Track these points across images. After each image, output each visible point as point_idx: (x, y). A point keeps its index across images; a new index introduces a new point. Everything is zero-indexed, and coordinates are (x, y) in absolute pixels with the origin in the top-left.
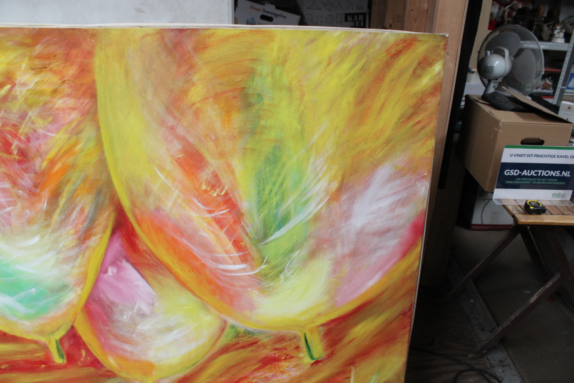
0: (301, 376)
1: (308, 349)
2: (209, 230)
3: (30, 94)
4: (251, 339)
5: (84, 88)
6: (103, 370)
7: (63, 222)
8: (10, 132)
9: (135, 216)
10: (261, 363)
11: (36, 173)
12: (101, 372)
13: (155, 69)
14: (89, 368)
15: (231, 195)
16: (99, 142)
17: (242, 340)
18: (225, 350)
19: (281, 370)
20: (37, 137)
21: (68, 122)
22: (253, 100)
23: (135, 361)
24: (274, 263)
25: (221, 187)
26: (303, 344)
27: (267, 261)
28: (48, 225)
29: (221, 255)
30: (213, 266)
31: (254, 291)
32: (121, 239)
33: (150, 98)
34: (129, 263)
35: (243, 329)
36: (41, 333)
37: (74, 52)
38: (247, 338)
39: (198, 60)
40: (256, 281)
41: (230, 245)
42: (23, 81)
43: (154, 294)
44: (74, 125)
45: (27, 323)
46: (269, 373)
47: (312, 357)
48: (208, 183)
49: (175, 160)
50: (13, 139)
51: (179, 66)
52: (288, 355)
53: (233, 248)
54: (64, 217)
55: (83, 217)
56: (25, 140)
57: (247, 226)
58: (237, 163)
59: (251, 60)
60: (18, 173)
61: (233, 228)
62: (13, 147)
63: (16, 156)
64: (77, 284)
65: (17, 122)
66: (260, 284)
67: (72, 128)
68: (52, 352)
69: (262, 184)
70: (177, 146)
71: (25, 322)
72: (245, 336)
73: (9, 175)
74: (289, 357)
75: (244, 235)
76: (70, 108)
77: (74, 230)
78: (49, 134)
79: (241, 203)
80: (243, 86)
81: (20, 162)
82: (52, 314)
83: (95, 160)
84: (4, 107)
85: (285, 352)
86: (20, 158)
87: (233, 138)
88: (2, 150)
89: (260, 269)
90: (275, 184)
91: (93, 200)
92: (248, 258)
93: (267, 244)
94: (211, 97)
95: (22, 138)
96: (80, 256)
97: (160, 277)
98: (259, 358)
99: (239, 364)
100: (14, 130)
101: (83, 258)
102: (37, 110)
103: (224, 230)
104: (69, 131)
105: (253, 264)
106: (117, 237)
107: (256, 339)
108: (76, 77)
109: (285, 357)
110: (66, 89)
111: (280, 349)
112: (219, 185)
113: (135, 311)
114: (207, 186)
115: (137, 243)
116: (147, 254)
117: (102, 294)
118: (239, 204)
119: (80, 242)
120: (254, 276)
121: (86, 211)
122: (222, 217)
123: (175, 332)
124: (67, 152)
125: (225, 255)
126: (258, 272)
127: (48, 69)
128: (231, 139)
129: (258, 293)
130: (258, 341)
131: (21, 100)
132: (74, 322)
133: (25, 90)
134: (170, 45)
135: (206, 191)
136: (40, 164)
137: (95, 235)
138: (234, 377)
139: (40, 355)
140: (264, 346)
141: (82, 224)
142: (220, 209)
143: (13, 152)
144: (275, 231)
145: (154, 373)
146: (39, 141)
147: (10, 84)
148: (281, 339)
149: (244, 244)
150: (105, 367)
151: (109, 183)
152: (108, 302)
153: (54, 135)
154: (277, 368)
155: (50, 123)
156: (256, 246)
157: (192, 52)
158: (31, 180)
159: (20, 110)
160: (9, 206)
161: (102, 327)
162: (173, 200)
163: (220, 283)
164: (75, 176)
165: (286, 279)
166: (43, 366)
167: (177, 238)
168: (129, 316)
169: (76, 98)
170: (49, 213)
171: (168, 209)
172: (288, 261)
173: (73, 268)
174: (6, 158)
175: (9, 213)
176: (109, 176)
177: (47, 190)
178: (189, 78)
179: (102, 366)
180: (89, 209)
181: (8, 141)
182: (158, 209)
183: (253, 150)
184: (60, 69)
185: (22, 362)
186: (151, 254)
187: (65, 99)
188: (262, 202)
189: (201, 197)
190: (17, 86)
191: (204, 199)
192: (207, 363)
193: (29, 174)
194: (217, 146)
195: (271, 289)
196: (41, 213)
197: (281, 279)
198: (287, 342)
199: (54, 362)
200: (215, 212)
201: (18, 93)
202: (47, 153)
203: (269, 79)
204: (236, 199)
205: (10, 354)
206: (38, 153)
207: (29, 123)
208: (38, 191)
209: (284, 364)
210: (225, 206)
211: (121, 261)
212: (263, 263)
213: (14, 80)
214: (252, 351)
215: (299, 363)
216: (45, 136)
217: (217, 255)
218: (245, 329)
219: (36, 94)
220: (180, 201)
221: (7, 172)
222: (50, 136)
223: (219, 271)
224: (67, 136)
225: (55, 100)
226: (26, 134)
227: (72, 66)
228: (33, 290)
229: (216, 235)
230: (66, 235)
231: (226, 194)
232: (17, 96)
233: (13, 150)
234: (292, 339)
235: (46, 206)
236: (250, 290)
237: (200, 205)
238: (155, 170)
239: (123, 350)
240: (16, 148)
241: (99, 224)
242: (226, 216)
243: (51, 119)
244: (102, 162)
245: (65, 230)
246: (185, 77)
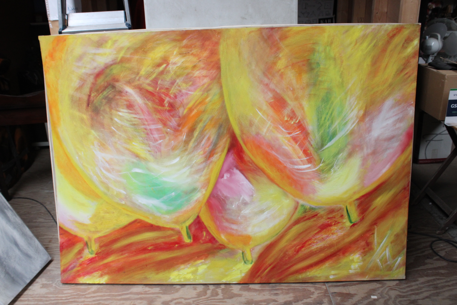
0: (344, 235)
1: (348, 216)
2: (289, 144)
3: (178, 69)
4: (313, 213)
5: (212, 64)
6: (217, 244)
7: (196, 148)
8: (164, 93)
9: (243, 140)
10: (320, 228)
11: (179, 117)
12: (215, 246)
13: (257, 51)
14: (207, 244)
15: (302, 122)
16: (222, 96)
17: (308, 214)
18: (297, 222)
19: (332, 232)
20: (181, 95)
21: (202, 84)
22: (314, 66)
23: (239, 236)
24: (327, 162)
25: (296, 118)
26: (345, 213)
27: (324, 161)
28: (186, 150)
29: (296, 160)
30: (291, 167)
31: (316, 181)
32: (234, 154)
33: (253, 67)
34: (238, 170)
35: (309, 207)
36: (177, 222)
37: (207, 43)
38: (311, 212)
39: (282, 45)
40: (317, 175)
41: (301, 153)
42: (174, 62)
43: (253, 189)
44: (206, 86)
45: (168, 217)
46: (325, 235)
47: (351, 222)
48: (288, 116)
49: (268, 103)
50: (166, 97)
51: (271, 48)
52: (336, 222)
53: (303, 155)
54: (196, 144)
55: (210, 142)
56: (173, 97)
57: (312, 140)
58: (305, 103)
59: (312, 43)
60: (167, 118)
61: (303, 142)
62: (165, 102)
63: (167, 107)
64: (203, 187)
65: (169, 86)
66: (319, 176)
67: (204, 88)
68: (183, 235)
69: (320, 115)
70: (270, 95)
71: (166, 216)
72: (310, 211)
73: (162, 119)
74: (337, 223)
75: (309, 146)
76: (204, 76)
77: (203, 151)
78: (189, 92)
79: (308, 127)
80: (308, 59)
81: (169, 111)
82: (185, 209)
83: (219, 107)
84: (161, 78)
85: (334, 219)
86: (170, 108)
87: (303, 88)
88: (158, 104)
89: (319, 167)
90: (327, 114)
91: (216, 131)
92: (312, 160)
93: (323, 150)
94: (290, 65)
95: (172, 96)
96: (206, 168)
97: (258, 177)
98: (319, 225)
99: (306, 230)
100: (167, 91)
101: (208, 169)
102: (182, 78)
103: (298, 144)
104: (203, 90)
105: (315, 164)
106: (231, 153)
107: (316, 212)
108: (208, 57)
109: (335, 223)
110: (202, 65)
111: (331, 218)
112: (295, 117)
113: (240, 201)
114: (288, 118)
115: (244, 156)
116: (250, 163)
117: (219, 192)
118: (307, 127)
119: (206, 159)
120: (315, 171)
121: (211, 139)
122: (296, 136)
123: (266, 213)
124: (200, 103)
125: (298, 160)
126: (318, 169)
127: (190, 54)
128: (301, 89)
129: (318, 182)
130: (318, 214)
131: (172, 73)
132: (199, 213)
133: (175, 67)
134: (266, 37)
135: (287, 121)
136: (182, 111)
137: (217, 154)
138: (303, 240)
139: (175, 238)
140: (322, 217)
141: (208, 147)
142: (295, 131)
143: (165, 105)
144: (328, 142)
145: (251, 242)
146: (183, 97)
147: (166, 64)
148: (332, 211)
149: (310, 152)
150: (219, 242)
151: (227, 120)
152: (223, 197)
153: (192, 93)
154: (330, 231)
155: (190, 86)
156: (317, 152)
157: (279, 40)
158: (176, 122)
159: (171, 79)
160: (160, 140)
161: (218, 214)
162: (267, 128)
163: (295, 178)
164: (206, 117)
165: (335, 171)
166: (177, 245)
167: (269, 151)
168: (236, 205)
169: (208, 70)
170: (187, 142)
171: (264, 134)
172: (336, 160)
173: (201, 176)
174: (160, 109)
175: (160, 144)
176: (227, 116)
177: (186, 127)
178: (277, 55)
179: (217, 241)
180: (213, 137)
181: (162, 98)
182: (258, 134)
183: (315, 95)
184: (198, 53)
185: (162, 244)
186: (253, 163)
187: (201, 71)
188: (320, 125)
189: (284, 125)
190: (170, 65)
191: (286, 126)
192: (286, 232)
193: (175, 118)
194: (294, 94)
195: (326, 179)
196: (181, 143)
197: (332, 172)
198: (335, 213)
199: (184, 242)
200: (293, 133)
201: (170, 69)
202: (187, 104)
203: (323, 54)
204: (305, 125)
205: (155, 239)
206: (181, 105)
207: (177, 86)
208: (180, 128)
209: (334, 228)
210: (299, 129)
211: (233, 169)
212: (321, 163)
213: (168, 61)
214: (314, 221)
215: (343, 227)
216: (187, 94)
217: (294, 160)
218: (310, 207)
219: (182, 69)
220: (271, 128)
221: (161, 118)
222: (190, 94)
223: (294, 170)
224: (201, 93)
225: (194, 72)
226: (175, 94)
227: (205, 51)
228: (173, 194)
229: (293, 147)
230: (197, 155)
231: (299, 122)
232: (170, 70)
233: (165, 104)
234: (338, 211)
235: (185, 138)
236: (313, 181)
237: (283, 130)
238: (256, 110)
239: (231, 229)
240: (167, 102)
241: (220, 147)
242: (299, 135)
243: (191, 83)
244: (223, 108)
245: (197, 152)
246: (275, 55)
